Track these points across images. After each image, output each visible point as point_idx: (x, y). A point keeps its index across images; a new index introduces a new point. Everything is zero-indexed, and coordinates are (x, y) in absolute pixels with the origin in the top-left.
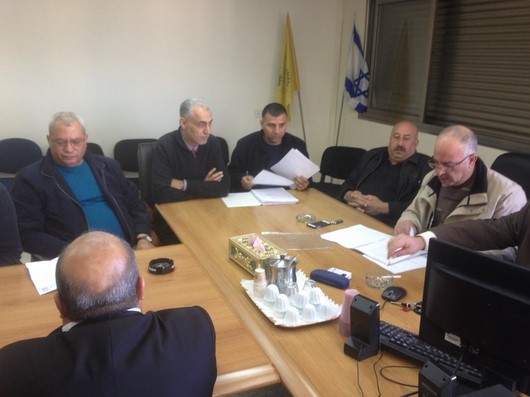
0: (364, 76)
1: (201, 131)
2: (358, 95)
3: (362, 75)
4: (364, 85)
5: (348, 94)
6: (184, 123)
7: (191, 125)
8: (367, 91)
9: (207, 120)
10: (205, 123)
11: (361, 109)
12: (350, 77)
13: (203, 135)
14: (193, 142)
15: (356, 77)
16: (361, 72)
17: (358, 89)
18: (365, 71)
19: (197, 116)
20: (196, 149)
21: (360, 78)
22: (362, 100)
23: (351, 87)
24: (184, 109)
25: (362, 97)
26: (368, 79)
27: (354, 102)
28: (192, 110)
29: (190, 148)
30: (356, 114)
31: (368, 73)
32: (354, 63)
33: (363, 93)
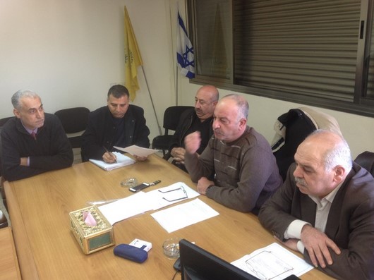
0: (190, 50)
2: (188, 65)
3: (188, 50)
4: (191, 57)
5: (180, 65)
6: (18, 113)
8: (193, 62)
10: (34, 109)
11: (190, 76)
12: (179, 52)
15: (184, 52)
16: (187, 47)
17: (187, 61)
18: (190, 47)
21: (187, 52)
22: (191, 68)
23: (182, 60)
25: (190, 66)
26: (192, 52)
27: (184, 71)
30: (188, 79)
31: (192, 48)
32: (181, 41)
33: (190, 64)
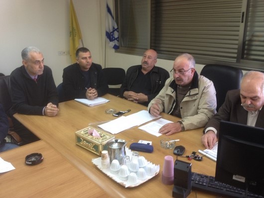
0: (116, 30)
1: (37, 67)
2: (114, 40)
3: (114, 30)
4: (116, 35)
5: (108, 40)
6: (26, 63)
7: (30, 64)
8: (118, 38)
9: (40, 59)
10: (39, 61)
11: (116, 48)
12: (108, 31)
13: (39, 69)
14: (34, 74)
15: (111, 31)
16: (114, 28)
17: (113, 37)
18: (116, 27)
19: (33, 58)
20: (36, 77)
21: (113, 31)
22: (116, 43)
23: (109, 36)
24: (24, 54)
25: (116, 41)
26: (118, 32)
27: (112, 44)
28: (29, 55)
29: (33, 77)
30: (114, 50)
31: (118, 28)
32: (109, 23)
33: (116, 39)
